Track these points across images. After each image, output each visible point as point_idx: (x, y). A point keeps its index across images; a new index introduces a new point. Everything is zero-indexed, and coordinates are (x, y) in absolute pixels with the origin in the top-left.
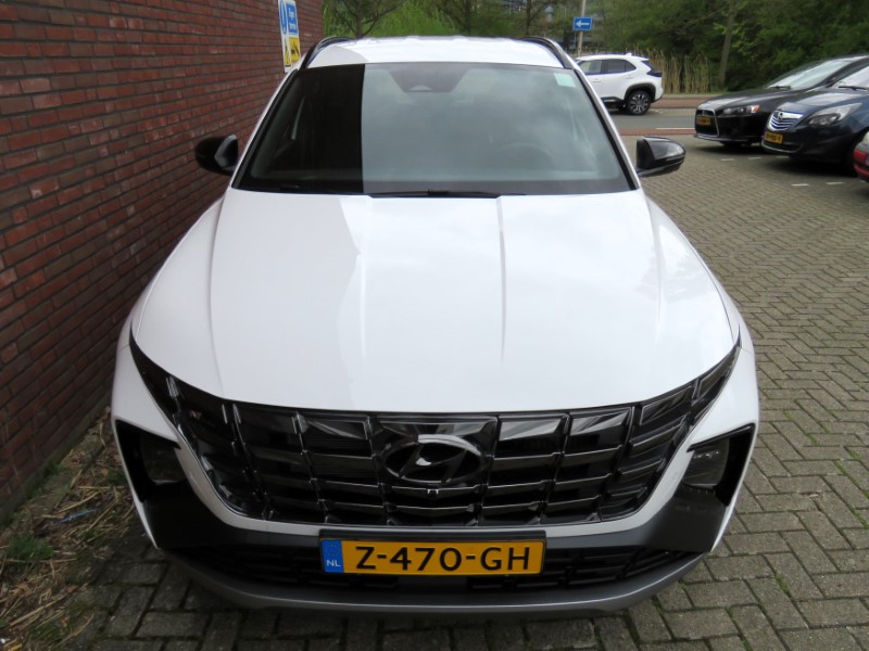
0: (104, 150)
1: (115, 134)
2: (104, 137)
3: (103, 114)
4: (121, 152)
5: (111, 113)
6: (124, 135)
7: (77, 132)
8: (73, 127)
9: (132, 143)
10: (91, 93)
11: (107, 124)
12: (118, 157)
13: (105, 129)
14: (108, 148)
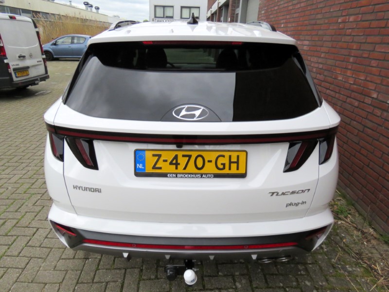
0: (314, 70)
1: (321, 66)
2: (316, 65)
3: (320, 57)
4: (320, 74)
5: (323, 58)
6: (324, 68)
7: (309, 59)
8: (309, 57)
9: (326, 73)
10: (319, 48)
11: (319, 61)
12: (318, 75)
13: (317, 62)
14: (316, 70)
